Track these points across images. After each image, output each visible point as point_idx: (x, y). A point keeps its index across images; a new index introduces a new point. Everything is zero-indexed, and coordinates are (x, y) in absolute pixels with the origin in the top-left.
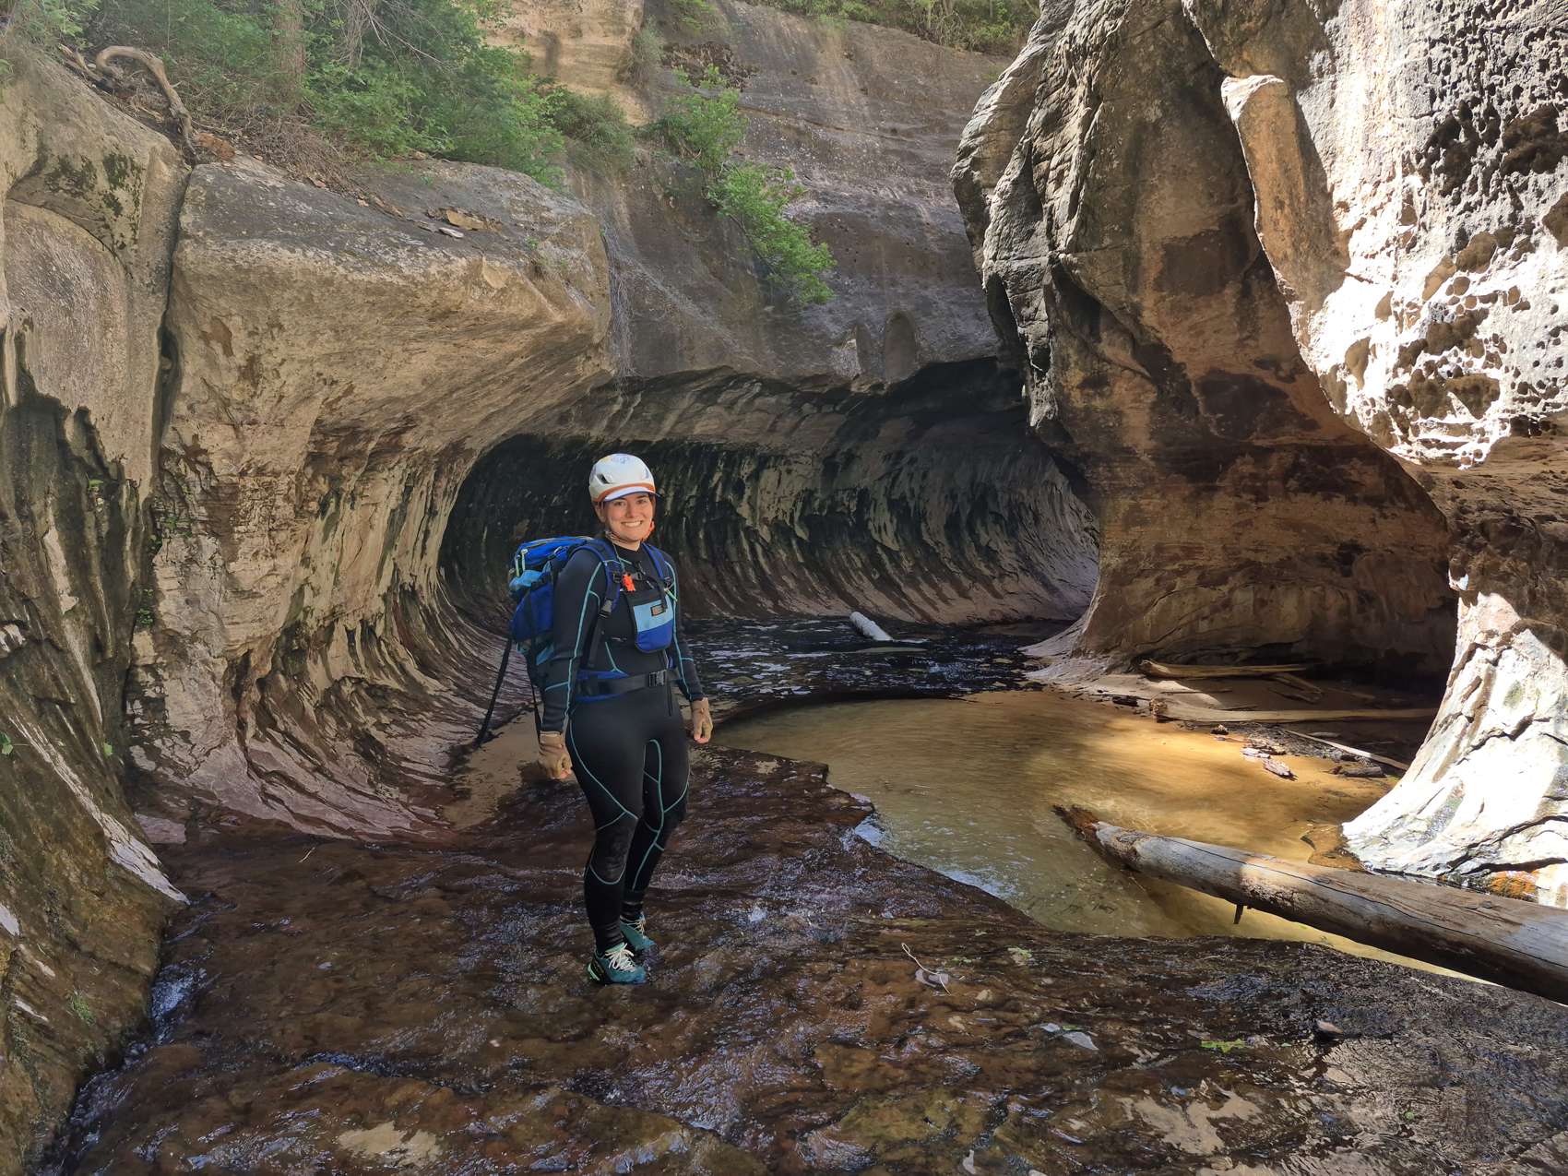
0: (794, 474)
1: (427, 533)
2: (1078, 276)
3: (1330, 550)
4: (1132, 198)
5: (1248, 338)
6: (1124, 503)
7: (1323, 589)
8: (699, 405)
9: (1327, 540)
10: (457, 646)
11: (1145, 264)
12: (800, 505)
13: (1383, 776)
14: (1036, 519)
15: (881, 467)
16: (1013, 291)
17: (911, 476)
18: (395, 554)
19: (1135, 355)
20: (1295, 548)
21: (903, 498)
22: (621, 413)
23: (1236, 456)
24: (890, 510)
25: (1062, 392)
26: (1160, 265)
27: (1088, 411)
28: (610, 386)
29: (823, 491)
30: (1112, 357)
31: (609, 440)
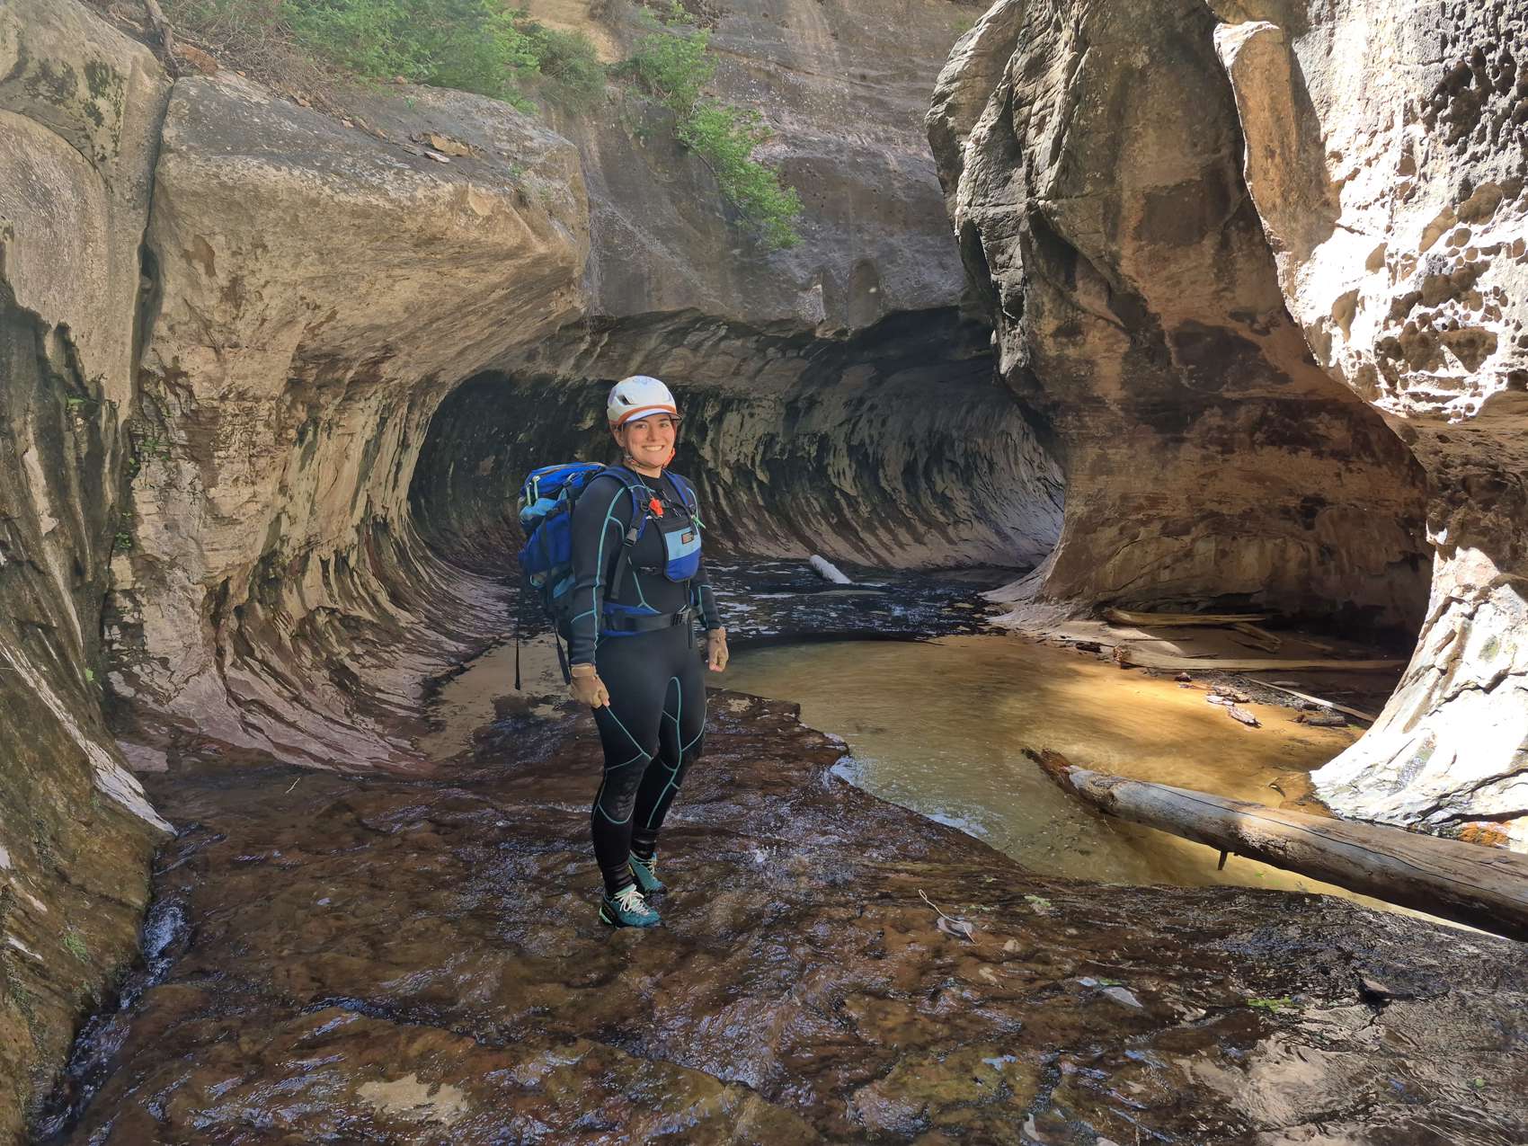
0: (756, 417)
1: (399, 465)
2: (1057, 223)
3: (1293, 503)
4: (1115, 143)
5: (1224, 289)
6: (1092, 452)
7: (1285, 542)
8: (666, 347)
9: (1291, 493)
10: (427, 580)
11: (1125, 213)
12: (761, 449)
13: (1348, 727)
14: (991, 467)
15: (840, 414)
16: (988, 238)
17: (870, 421)
18: (368, 485)
19: (1110, 306)
20: (1258, 500)
21: (862, 444)
22: (587, 353)
23: (1206, 407)
24: (850, 456)
25: (1034, 340)
26: (1141, 214)
27: (1061, 360)
28: (579, 325)
29: (784, 435)
30: (1086, 307)
31: (577, 378)
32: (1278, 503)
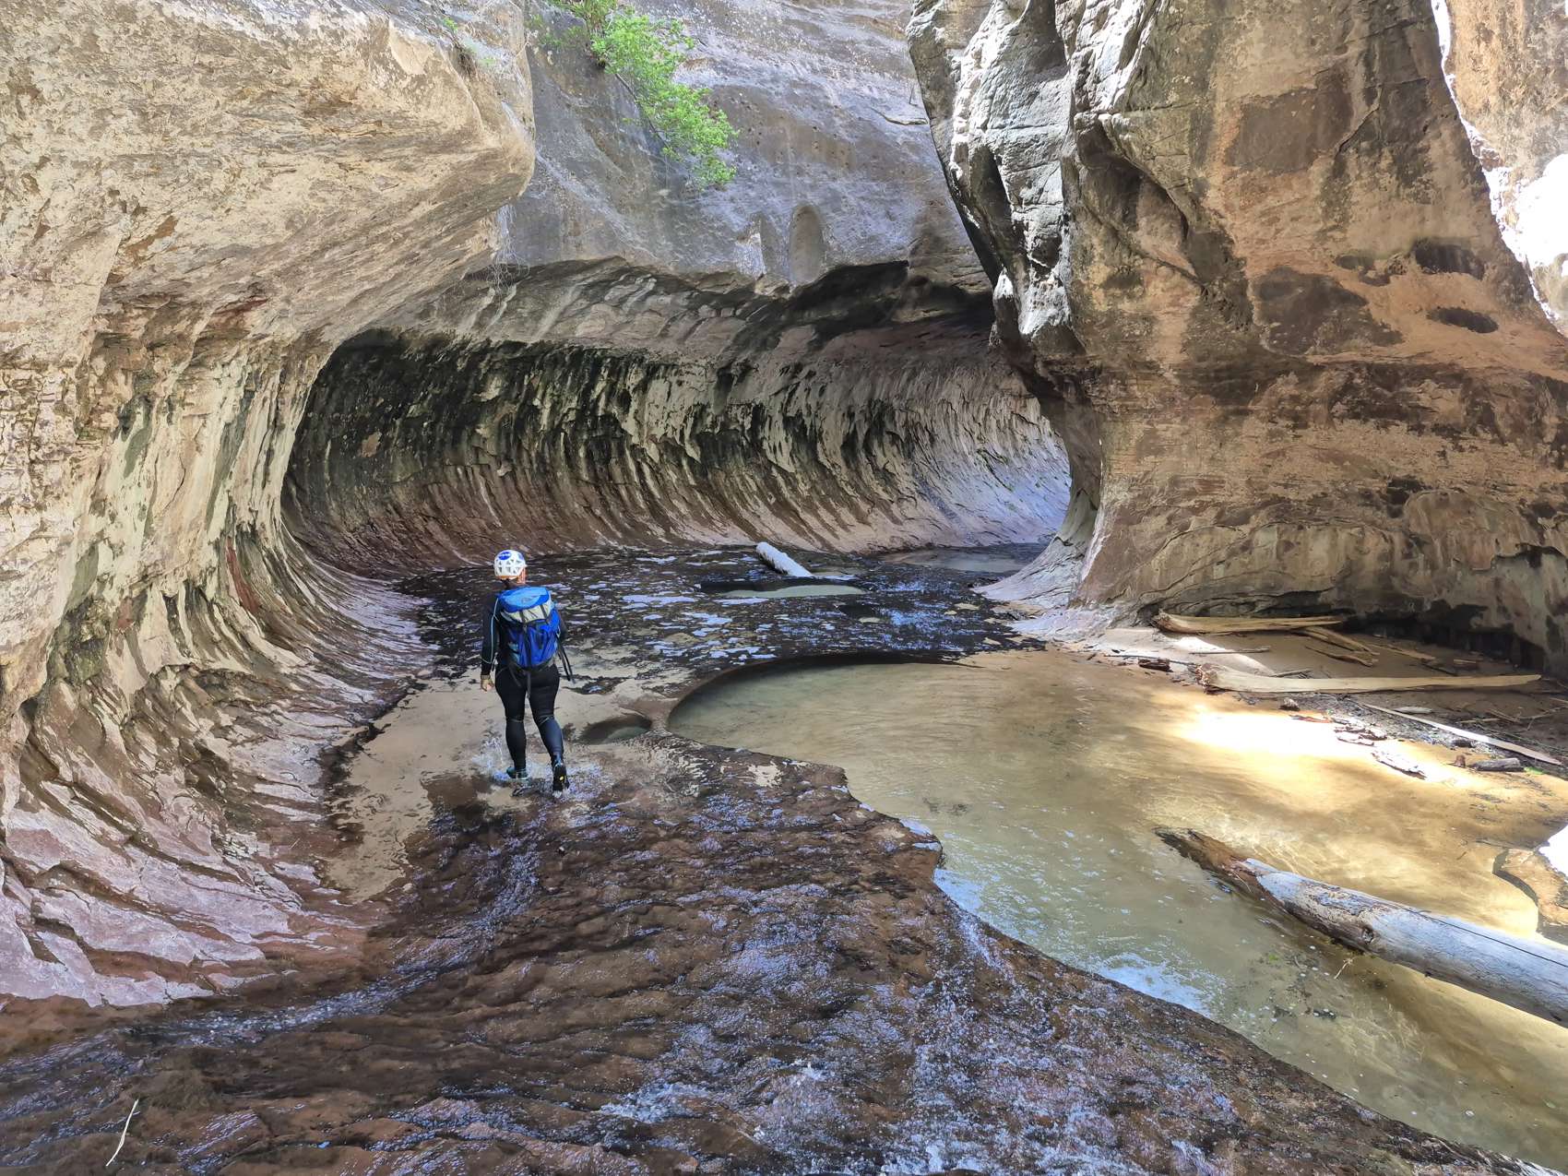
0: (685, 386)
1: (270, 453)
2: (1128, 143)
3: (1377, 486)
4: (1212, 39)
5: (1333, 228)
6: (1138, 428)
7: (1362, 532)
8: (584, 302)
9: (1375, 474)
10: (313, 601)
11: (1217, 130)
12: (691, 421)
13: (1521, 770)
14: (932, 440)
15: (777, 381)
16: (1011, 168)
17: (808, 390)
18: (230, 483)
19: (1184, 247)
20: (1333, 483)
21: (799, 415)
22: (492, 309)
23: (1279, 374)
24: (785, 428)
25: (1079, 293)
26: (1236, 131)
27: (1112, 316)
28: (482, 275)
29: (716, 405)
30: (1150, 250)
31: (478, 340)
32: (1357, 487)
